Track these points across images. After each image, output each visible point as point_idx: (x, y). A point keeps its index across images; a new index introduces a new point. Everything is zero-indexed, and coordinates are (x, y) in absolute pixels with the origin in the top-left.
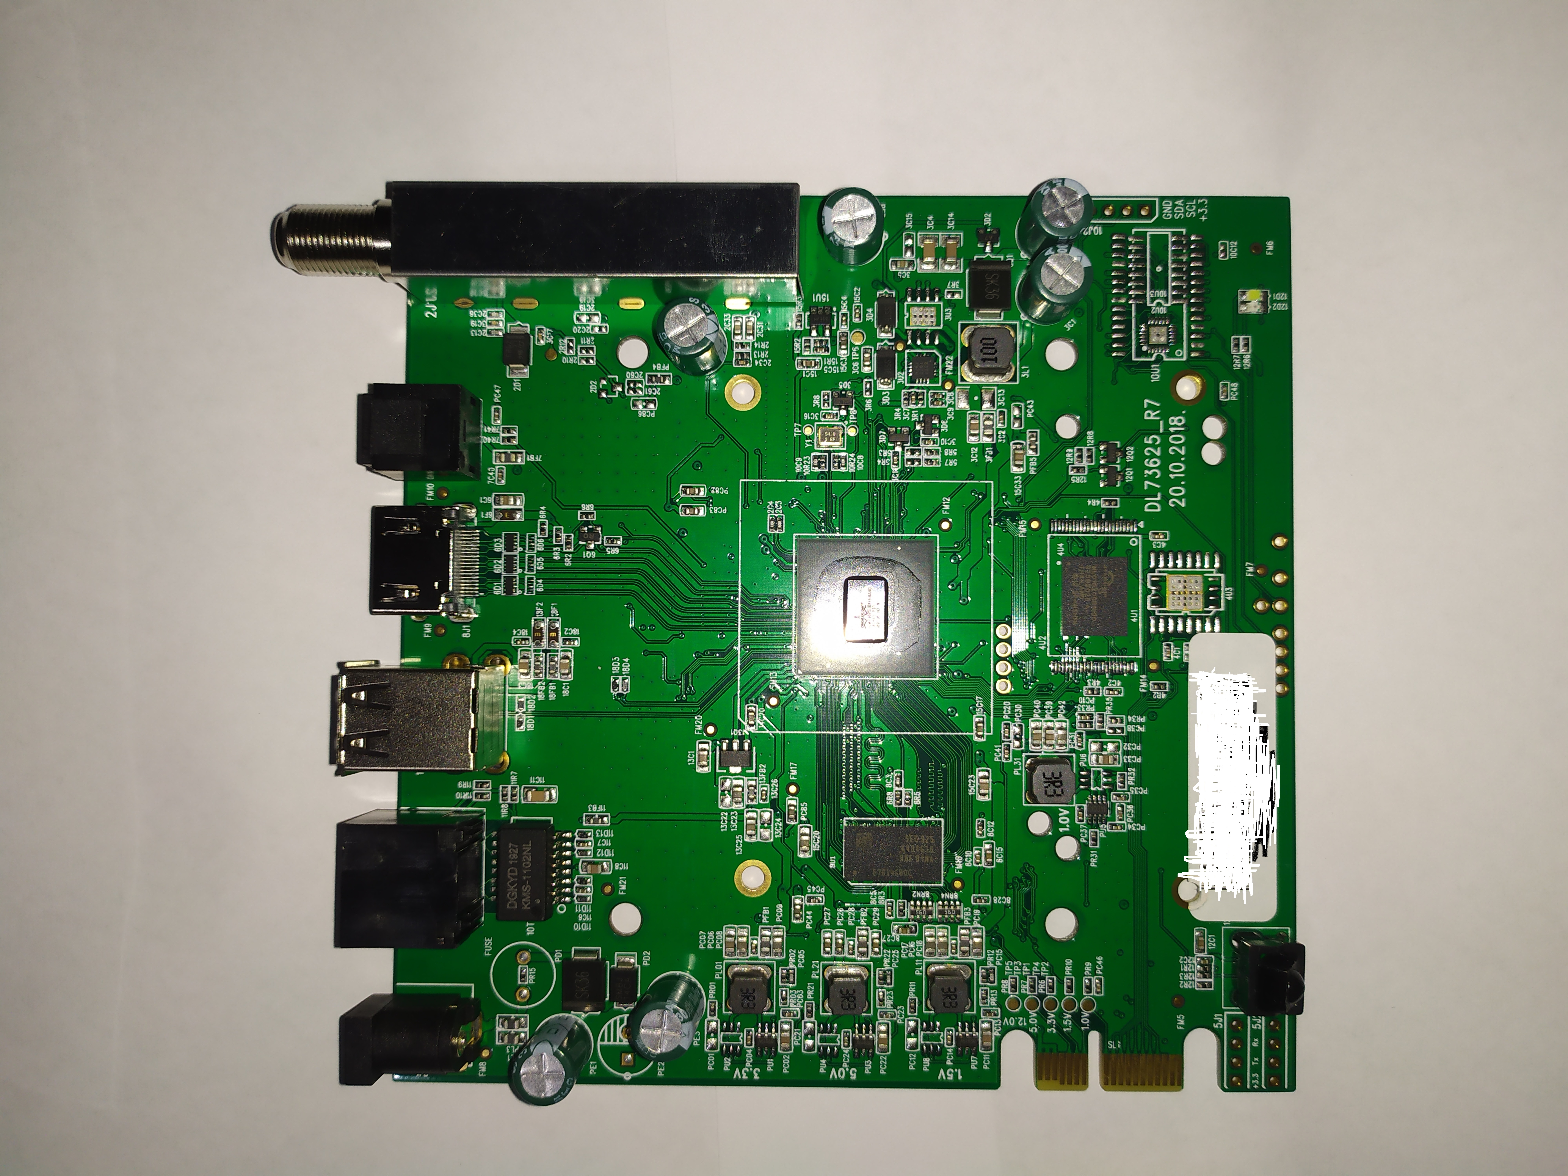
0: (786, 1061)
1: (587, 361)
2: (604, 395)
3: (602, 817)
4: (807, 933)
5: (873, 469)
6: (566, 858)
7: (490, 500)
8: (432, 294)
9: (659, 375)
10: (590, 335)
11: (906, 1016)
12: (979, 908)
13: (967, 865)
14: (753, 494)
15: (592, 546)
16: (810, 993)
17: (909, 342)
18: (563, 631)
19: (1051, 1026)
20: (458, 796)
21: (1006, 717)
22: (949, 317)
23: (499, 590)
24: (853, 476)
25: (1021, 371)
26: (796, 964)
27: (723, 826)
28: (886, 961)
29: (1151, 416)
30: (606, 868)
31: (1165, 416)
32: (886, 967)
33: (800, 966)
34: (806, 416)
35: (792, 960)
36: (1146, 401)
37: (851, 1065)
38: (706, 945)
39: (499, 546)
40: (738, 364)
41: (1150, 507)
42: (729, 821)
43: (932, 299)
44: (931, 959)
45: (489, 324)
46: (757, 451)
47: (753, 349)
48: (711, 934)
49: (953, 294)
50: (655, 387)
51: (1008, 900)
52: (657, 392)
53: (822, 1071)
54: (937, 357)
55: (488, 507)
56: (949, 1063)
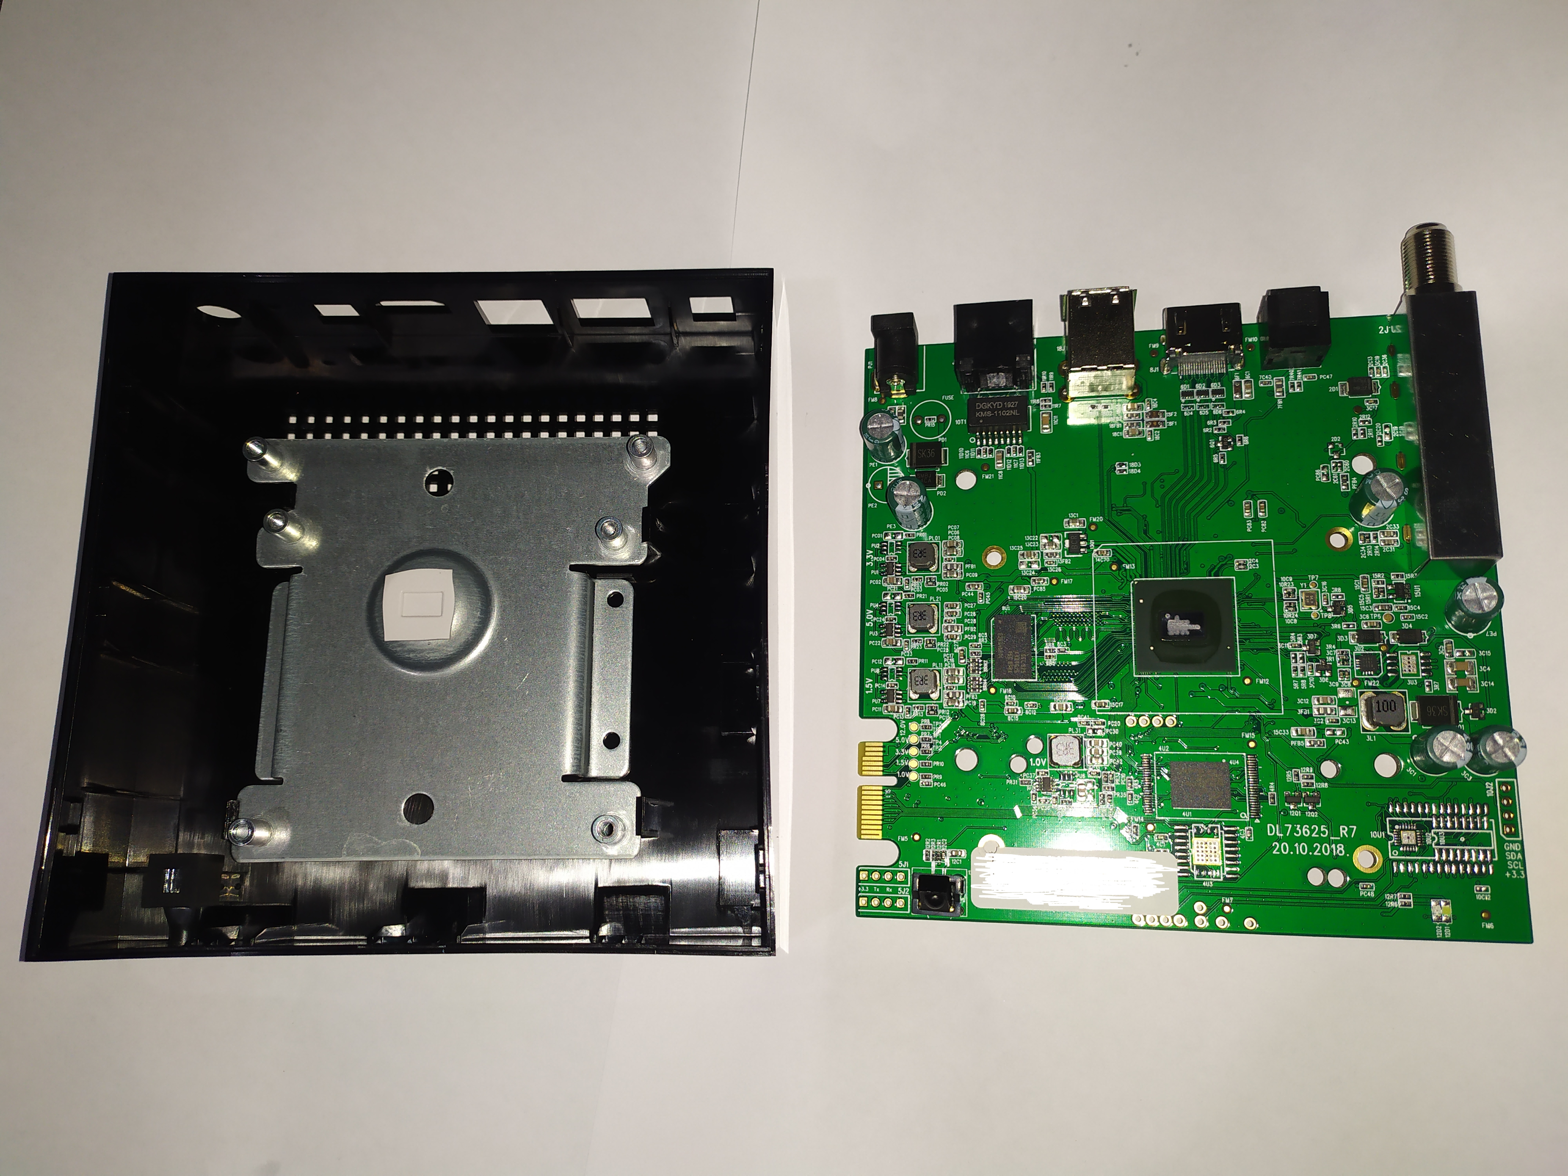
0: (877, 582)
1: (1354, 435)
2: (1330, 447)
3: (1033, 461)
4: (959, 593)
5: (1287, 631)
6: (1005, 441)
7: (1248, 378)
8: (1397, 329)
9: (1349, 482)
10: (1375, 434)
11: (906, 657)
12: (977, 705)
13: (1006, 696)
14: (1262, 549)
15: (1219, 445)
16: (920, 596)
17: (1388, 655)
18: (1158, 430)
19: (900, 751)
20: (1044, 373)
21: (1109, 723)
22: (1410, 683)
23: (1184, 388)
24: (1281, 616)
25: (1372, 736)
26: (939, 586)
27: (1029, 538)
28: (942, 644)
29: (1343, 831)
30: (999, 466)
31: (1343, 841)
32: (938, 644)
33: (938, 589)
34: (1324, 583)
35: (941, 584)
36: (1355, 827)
37: (875, 623)
38: (950, 529)
39: (1214, 386)
40: (1360, 535)
41: (1271, 827)
42: (1032, 541)
43: (1423, 671)
44: (944, 673)
45: (1377, 368)
46: (1295, 551)
47: (1373, 545)
48: (958, 532)
49: (1429, 686)
50: (1339, 480)
51: (983, 724)
52: (1335, 482)
53: (871, 604)
54: (1378, 675)
55: (1242, 376)
56: (876, 685)
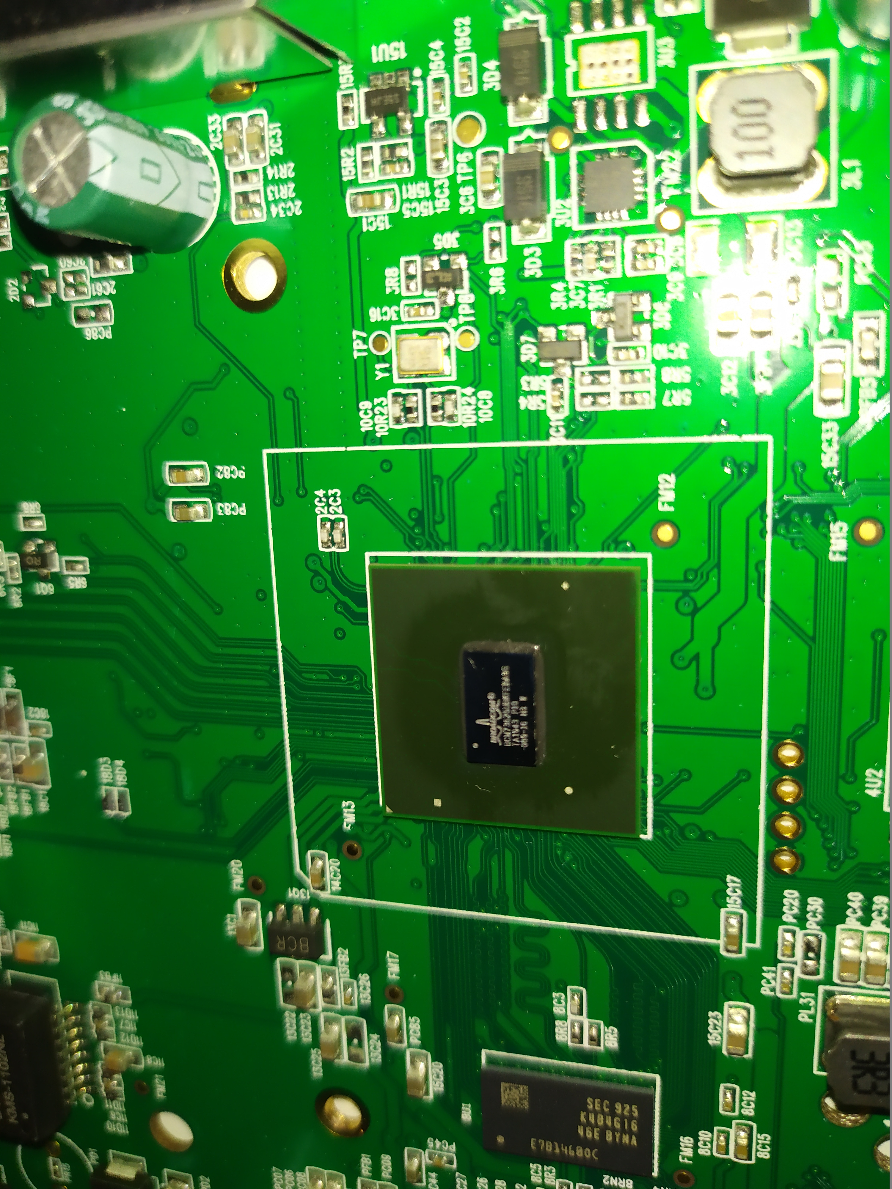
2: (30, 303)
3: (119, 990)
5: (514, 419)
13: (702, 1152)
14: (289, 477)
17: (582, 128)
18: (26, 712)
21: (787, 917)
22: (668, 57)
24: (473, 433)
25: (842, 172)
27: (290, 1033)
30: (135, 1059)
34: (374, 314)
38: (283, 1186)
40: (240, 217)
42: (298, 1026)
43: (629, 20)
46: (290, 393)
47: (267, 182)
48: (289, 1173)
52: (110, 288)
54: (643, 154)
